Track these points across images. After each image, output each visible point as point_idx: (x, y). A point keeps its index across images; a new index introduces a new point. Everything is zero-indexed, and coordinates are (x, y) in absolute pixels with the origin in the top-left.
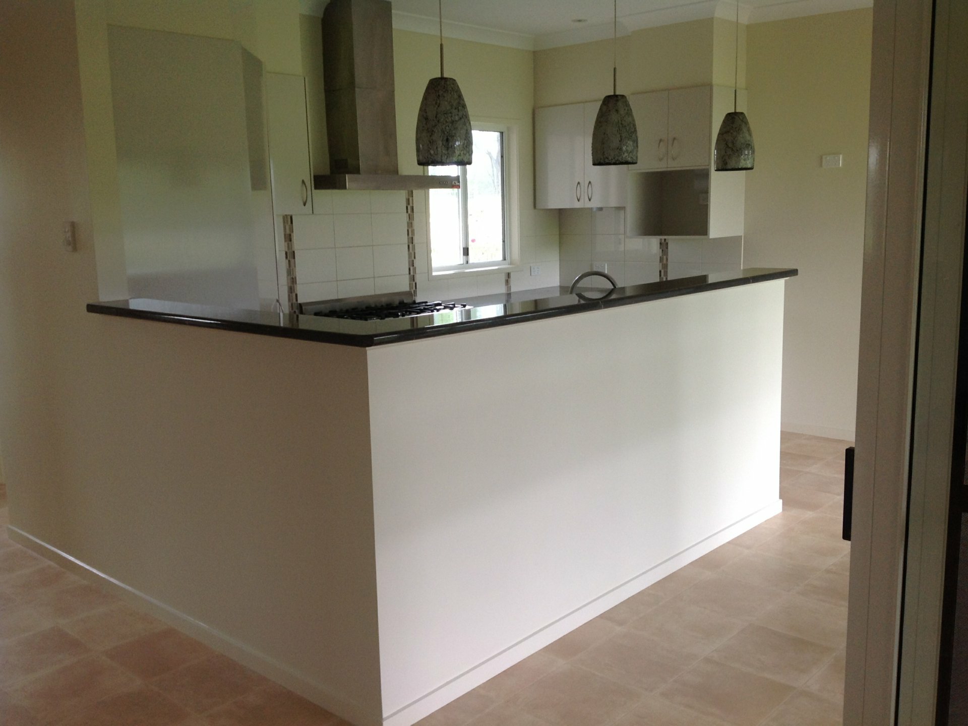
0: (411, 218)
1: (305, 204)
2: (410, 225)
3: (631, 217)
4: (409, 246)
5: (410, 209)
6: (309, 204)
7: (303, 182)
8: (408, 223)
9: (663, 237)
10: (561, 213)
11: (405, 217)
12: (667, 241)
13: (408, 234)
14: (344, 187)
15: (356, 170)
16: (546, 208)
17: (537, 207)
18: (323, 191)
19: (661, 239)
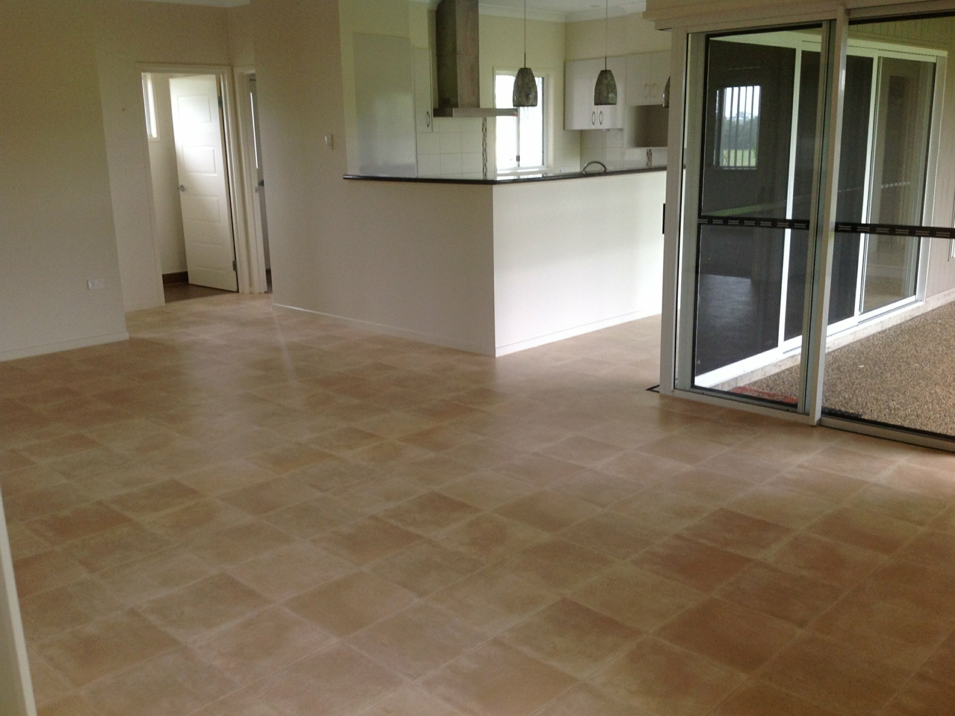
0: (485, 135)
1: (428, 126)
2: (484, 140)
3: (627, 136)
4: (483, 154)
5: (485, 130)
6: (430, 126)
7: (428, 113)
8: (483, 138)
9: (649, 148)
10: (582, 133)
11: (481, 134)
12: (651, 151)
13: (483, 146)
14: (451, 115)
15: (456, 106)
16: (571, 129)
17: (566, 128)
18: (438, 118)
19: (647, 150)
